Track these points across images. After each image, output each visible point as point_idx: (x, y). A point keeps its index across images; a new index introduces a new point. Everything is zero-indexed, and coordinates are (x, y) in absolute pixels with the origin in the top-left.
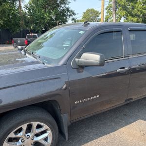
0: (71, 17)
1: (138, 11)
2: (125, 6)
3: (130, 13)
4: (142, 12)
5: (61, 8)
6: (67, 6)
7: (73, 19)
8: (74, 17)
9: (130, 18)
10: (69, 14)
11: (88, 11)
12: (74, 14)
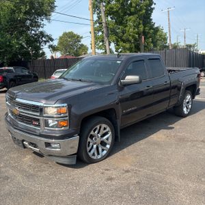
0: (48, 44)
1: (130, 35)
2: (114, 29)
3: (121, 38)
4: (133, 37)
5: (33, 32)
6: (41, 29)
7: (51, 46)
8: (51, 43)
9: (121, 43)
10: (44, 39)
11: (65, 34)
12: (52, 40)
